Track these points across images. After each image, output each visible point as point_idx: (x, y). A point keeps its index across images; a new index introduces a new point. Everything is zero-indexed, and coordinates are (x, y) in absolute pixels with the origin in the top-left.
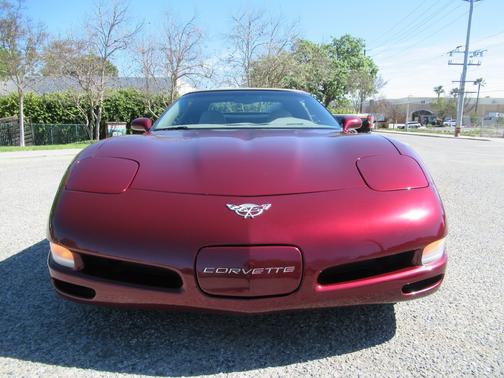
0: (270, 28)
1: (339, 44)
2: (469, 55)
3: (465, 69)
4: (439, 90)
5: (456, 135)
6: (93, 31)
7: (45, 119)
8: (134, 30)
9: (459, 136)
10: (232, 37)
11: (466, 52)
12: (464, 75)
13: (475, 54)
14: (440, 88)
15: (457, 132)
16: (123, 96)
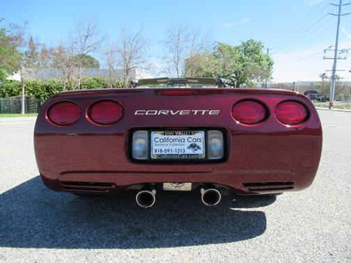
0: (192, 37)
1: (246, 45)
2: (338, 52)
3: (335, 62)
4: (323, 76)
5: (330, 108)
6: (74, 40)
7: (44, 97)
8: (100, 39)
9: (332, 108)
10: (167, 43)
11: (336, 51)
12: (334, 66)
13: (342, 51)
14: (324, 74)
15: (331, 105)
16: (95, 82)
